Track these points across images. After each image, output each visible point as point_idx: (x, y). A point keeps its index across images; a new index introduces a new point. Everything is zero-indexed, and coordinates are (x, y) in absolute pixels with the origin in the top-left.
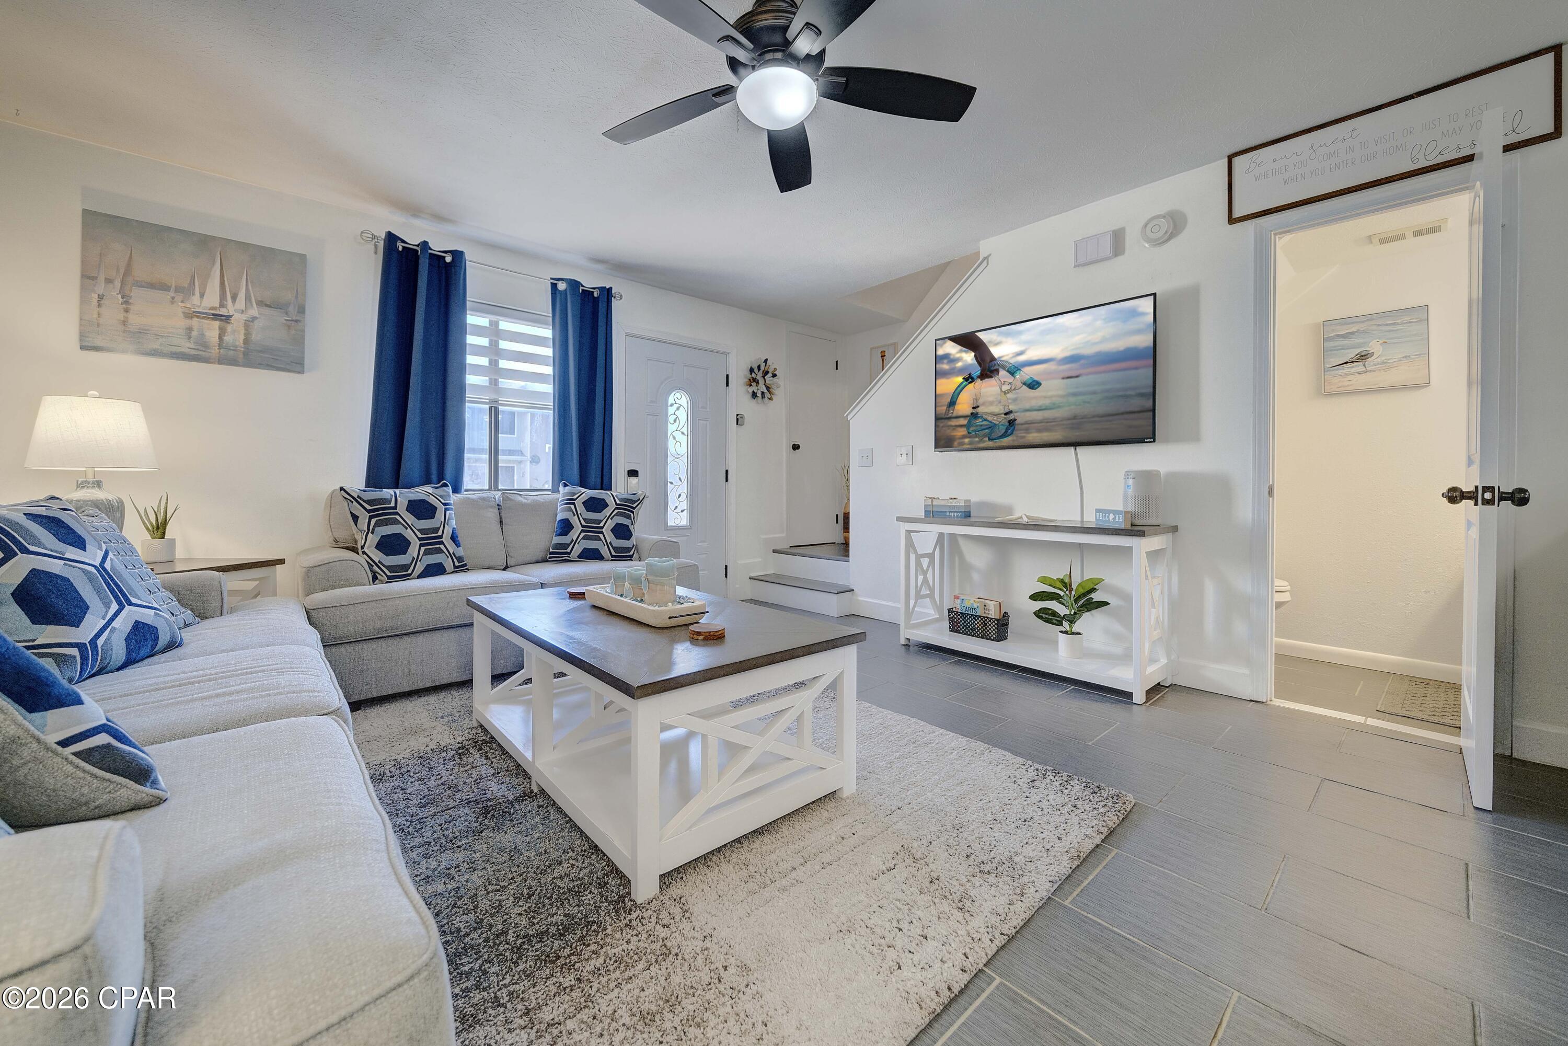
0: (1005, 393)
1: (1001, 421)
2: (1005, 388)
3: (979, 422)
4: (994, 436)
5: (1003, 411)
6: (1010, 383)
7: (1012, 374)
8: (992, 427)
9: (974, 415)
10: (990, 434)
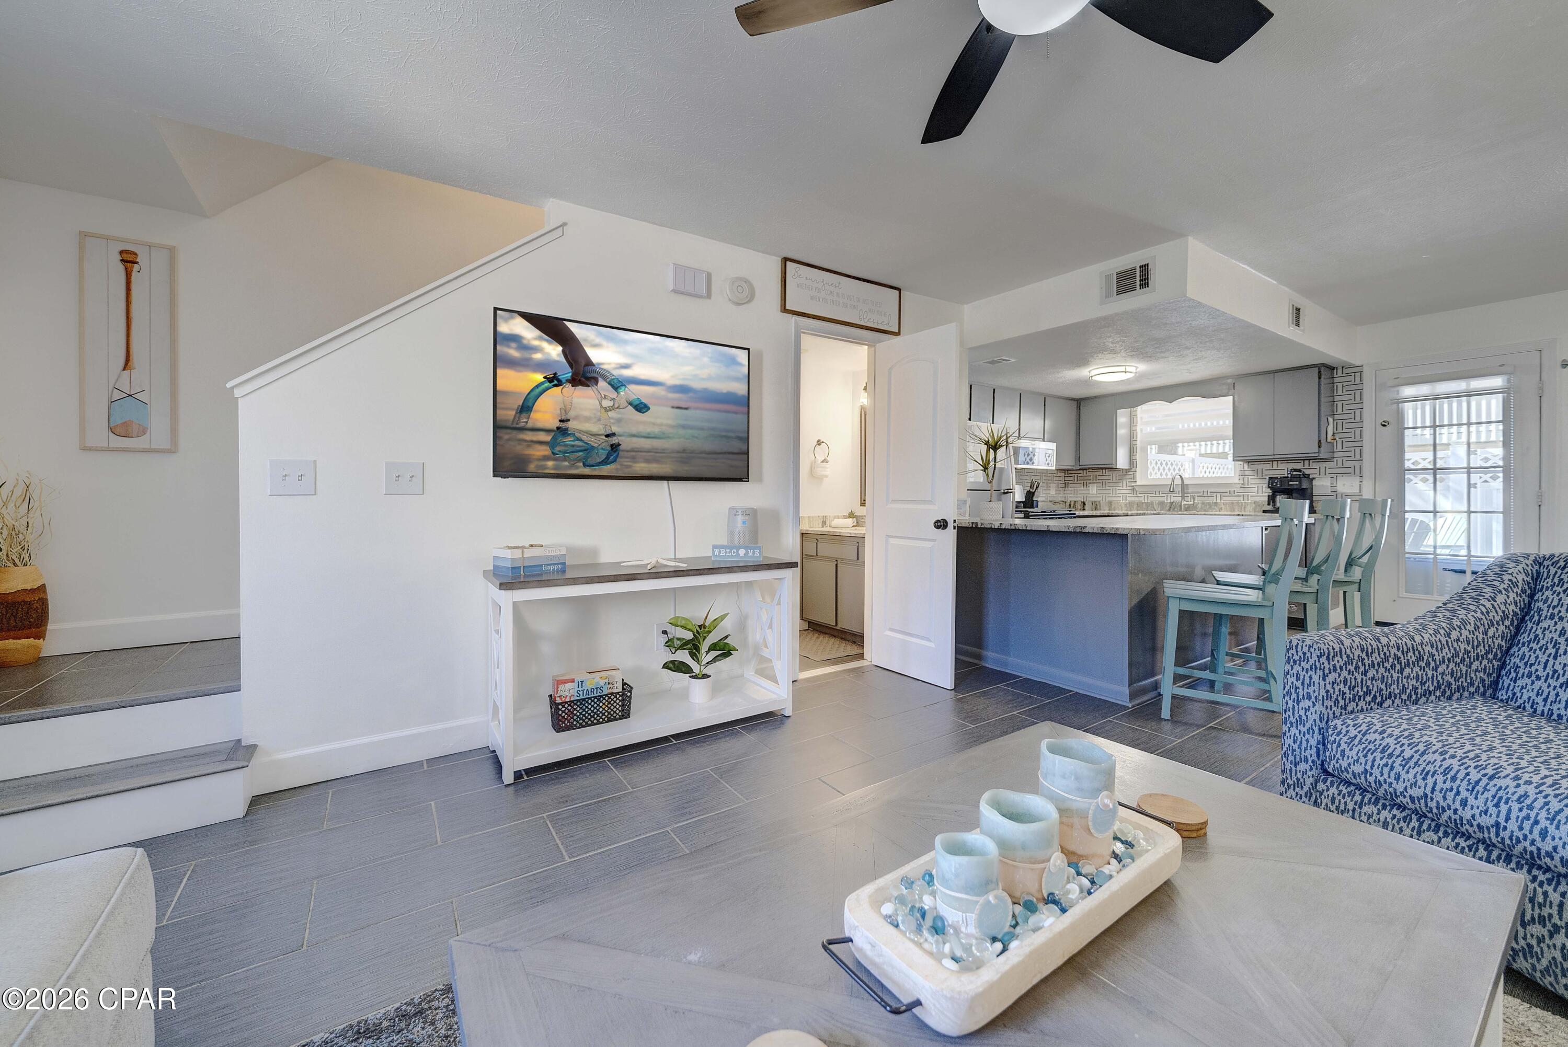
0: (607, 410)
1: (601, 444)
2: (606, 403)
3: (569, 440)
4: (590, 461)
5: (603, 432)
6: (613, 399)
7: (616, 387)
8: (588, 449)
9: (562, 431)
10: (586, 458)
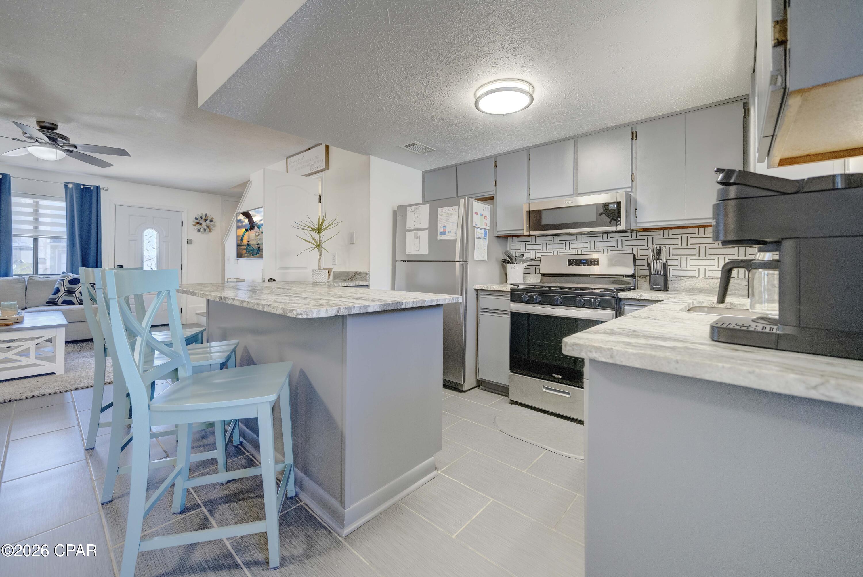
0: (257, 236)
1: (255, 247)
2: (257, 234)
3: (249, 248)
4: (254, 254)
5: (256, 244)
6: (259, 232)
7: (259, 228)
8: (253, 250)
9: (248, 245)
10: (253, 253)
